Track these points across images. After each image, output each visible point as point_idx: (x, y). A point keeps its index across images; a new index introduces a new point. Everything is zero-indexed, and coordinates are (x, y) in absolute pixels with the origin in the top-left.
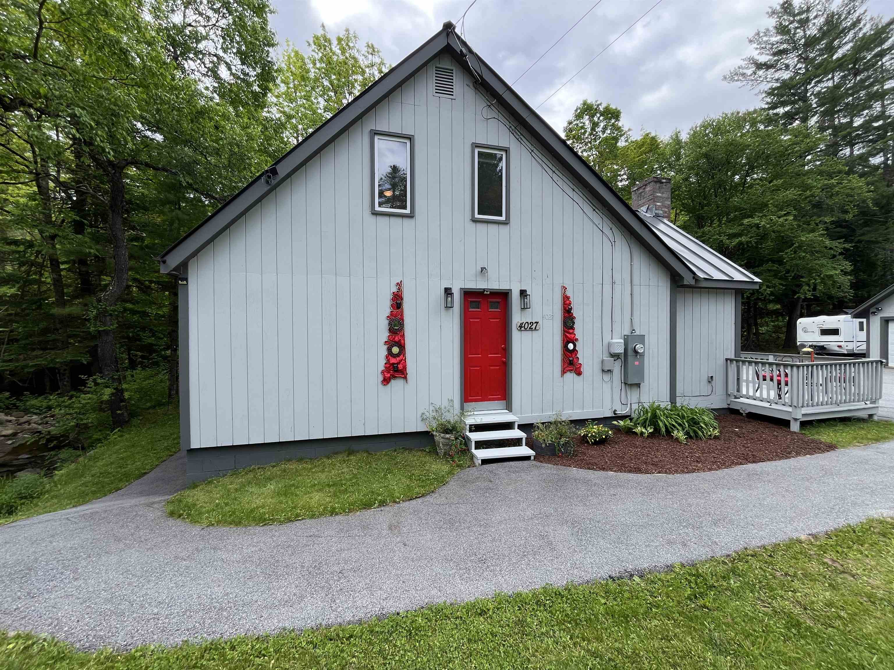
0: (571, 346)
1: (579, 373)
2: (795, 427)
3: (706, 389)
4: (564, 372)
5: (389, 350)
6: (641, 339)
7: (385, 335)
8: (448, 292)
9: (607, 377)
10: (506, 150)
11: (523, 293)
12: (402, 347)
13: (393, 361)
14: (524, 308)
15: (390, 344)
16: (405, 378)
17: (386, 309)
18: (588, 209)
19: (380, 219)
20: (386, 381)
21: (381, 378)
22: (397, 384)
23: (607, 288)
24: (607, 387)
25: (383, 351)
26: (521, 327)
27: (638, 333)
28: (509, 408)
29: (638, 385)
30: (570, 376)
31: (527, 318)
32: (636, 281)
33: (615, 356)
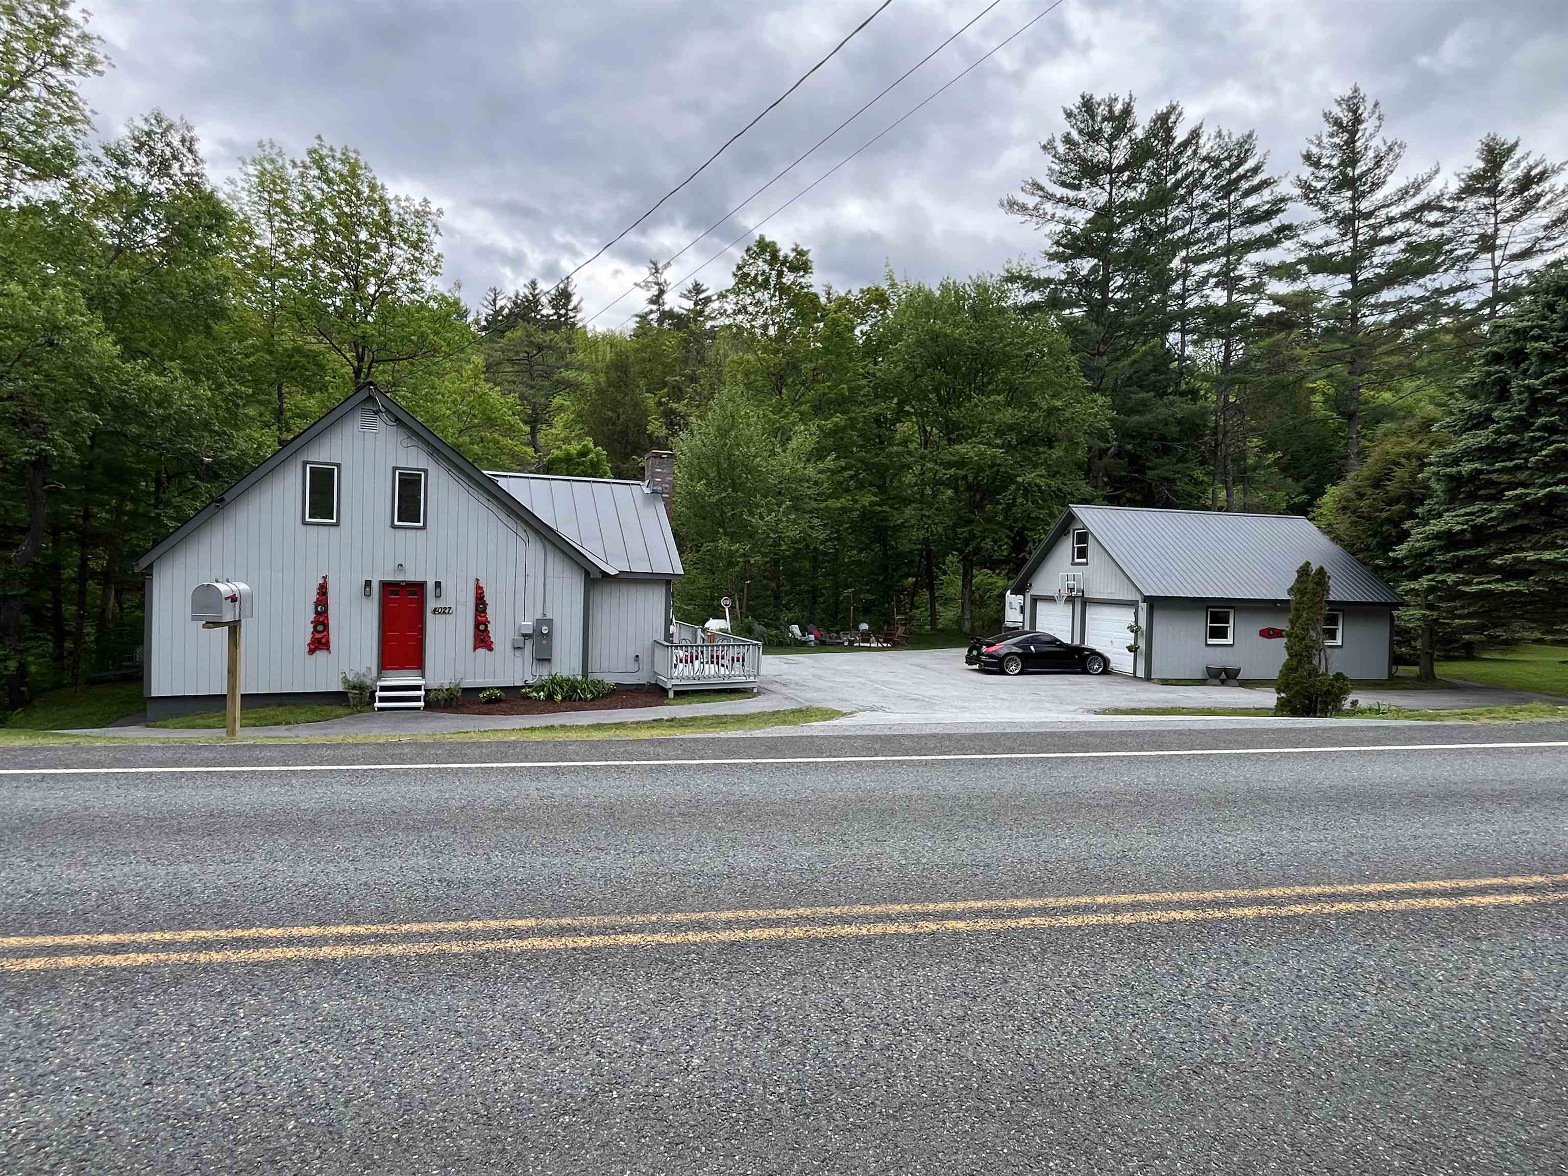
0: (482, 627)
1: (491, 649)
2: (671, 694)
3: (632, 667)
4: (475, 649)
5: (315, 628)
6: (549, 623)
7: (312, 616)
8: (368, 583)
9: (518, 653)
10: (425, 471)
11: (438, 585)
12: (326, 627)
13: (318, 636)
14: (438, 596)
15: (316, 623)
16: (328, 649)
17: (313, 596)
18: (503, 516)
19: (309, 527)
20: (312, 652)
21: (307, 649)
22: (320, 655)
23: (520, 579)
24: (519, 661)
25: (310, 628)
26: (435, 611)
27: (549, 617)
28: (423, 676)
29: (549, 660)
30: (481, 651)
31: (440, 604)
32: (549, 573)
33: (526, 636)
